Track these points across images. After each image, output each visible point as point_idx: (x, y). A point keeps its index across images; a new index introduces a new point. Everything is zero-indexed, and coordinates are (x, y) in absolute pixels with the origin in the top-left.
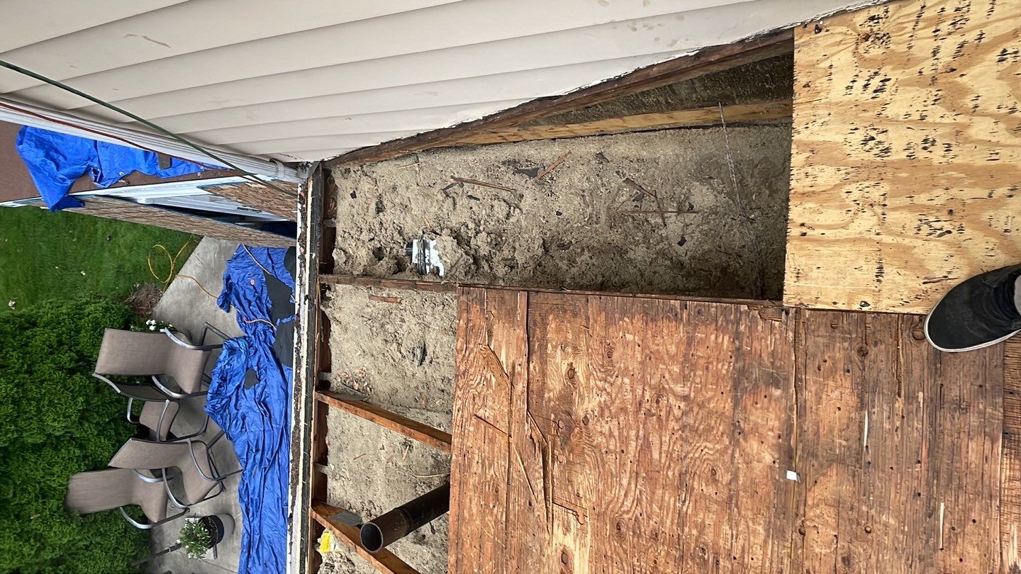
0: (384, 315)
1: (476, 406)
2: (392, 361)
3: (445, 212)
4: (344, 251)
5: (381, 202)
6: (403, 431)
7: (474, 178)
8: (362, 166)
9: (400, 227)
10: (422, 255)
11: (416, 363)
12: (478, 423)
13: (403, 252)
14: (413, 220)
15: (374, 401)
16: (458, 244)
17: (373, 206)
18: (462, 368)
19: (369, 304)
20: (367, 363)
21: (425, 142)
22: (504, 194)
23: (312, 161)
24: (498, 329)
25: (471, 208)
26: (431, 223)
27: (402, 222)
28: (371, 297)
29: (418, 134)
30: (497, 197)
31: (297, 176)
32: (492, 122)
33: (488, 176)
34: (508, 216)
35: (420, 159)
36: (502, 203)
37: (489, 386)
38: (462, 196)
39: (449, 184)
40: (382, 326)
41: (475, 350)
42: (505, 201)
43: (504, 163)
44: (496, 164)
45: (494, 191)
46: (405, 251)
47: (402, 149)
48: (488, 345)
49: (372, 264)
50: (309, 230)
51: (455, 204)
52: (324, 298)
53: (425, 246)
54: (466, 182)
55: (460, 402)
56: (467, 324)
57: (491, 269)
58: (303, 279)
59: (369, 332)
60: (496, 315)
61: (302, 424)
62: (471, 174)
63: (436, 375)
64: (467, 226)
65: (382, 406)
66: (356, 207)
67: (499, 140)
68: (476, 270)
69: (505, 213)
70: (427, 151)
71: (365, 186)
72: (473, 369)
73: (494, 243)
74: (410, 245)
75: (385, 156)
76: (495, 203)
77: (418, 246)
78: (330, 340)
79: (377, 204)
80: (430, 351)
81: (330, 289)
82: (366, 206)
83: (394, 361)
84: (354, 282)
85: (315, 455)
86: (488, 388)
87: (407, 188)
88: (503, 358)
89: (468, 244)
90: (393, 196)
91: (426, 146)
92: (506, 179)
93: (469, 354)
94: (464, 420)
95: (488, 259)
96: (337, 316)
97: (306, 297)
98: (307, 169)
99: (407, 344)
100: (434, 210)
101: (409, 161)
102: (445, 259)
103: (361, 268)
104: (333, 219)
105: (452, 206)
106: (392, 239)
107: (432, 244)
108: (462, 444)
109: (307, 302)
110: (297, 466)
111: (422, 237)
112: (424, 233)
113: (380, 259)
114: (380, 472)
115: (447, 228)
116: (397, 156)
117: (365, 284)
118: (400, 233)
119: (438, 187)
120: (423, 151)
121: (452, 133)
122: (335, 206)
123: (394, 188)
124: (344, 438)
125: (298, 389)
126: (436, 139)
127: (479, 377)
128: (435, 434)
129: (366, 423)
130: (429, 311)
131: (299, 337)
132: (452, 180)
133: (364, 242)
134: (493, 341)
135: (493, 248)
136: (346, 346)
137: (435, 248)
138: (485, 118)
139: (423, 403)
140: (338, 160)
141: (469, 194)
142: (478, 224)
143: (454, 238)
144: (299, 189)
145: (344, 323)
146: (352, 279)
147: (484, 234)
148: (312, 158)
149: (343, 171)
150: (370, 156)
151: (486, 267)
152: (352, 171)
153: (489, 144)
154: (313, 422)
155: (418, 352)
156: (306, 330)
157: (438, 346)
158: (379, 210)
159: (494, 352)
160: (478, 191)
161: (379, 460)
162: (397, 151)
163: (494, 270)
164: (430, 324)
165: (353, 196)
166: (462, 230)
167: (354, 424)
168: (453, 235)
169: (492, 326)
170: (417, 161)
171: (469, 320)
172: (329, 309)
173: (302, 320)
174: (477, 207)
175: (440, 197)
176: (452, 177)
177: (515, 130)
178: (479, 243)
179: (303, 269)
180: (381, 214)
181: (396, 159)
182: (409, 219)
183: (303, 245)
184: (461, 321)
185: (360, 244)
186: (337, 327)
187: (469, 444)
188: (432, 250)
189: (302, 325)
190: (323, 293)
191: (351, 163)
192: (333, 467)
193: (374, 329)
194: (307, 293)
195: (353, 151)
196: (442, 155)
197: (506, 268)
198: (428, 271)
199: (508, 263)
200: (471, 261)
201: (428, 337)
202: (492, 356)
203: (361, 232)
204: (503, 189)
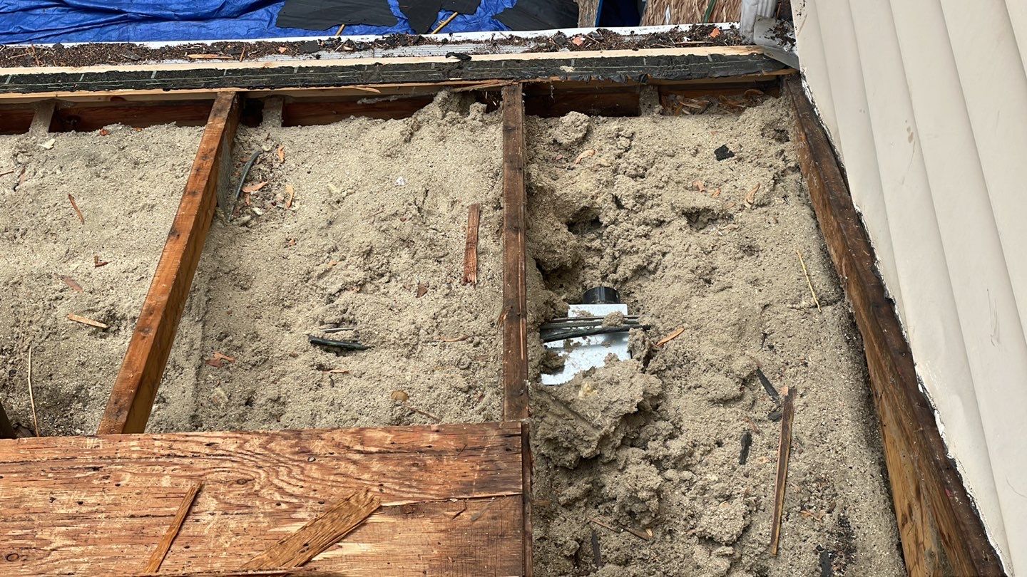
0: (432, 244)
1: (222, 489)
2: (320, 270)
3: (704, 380)
4: (585, 138)
5: (713, 220)
6: (150, 311)
7: (796, 446)
8: (797, 169)
9: (656, 269)
10: (590, 328)
11: (317, 332)
12: (179, 496)
13: (592, 279)
14: (677, 300)
15: (219, 234)
16: (627, 418)
17: (701, 201)
18: (317, 446)
19: (458, 207)
20: (310, 210)
21: (874, 319)
22: (763, 527)
23: (797, 51)
24: (422, 531)
25: (719, 444)
26: (672, 346)
27: (669, 273)
28: (477, 210)
29: (890, 303)
30: (753, 508)
31: (759, 19)
32: (943, 484)
33: (805, 482)
34: (708, 541)
35: (830, 308)
36: (740, 524)
37: (278, 517)
38: (748, 420)
39: (776, 385)
40: (406, 242)
41: (366, 476)
42: (746, 529)
43: (843, 522)
44: (839, 502)
45: (768, 499)
46: (596, 284)
47: (852, 265)
48: (380, 508)
49: (559, 206)
50: (629, 53)
51: (725, 401)
52: (465, 99)
53: (614, 333)
54: (785, 428)
55: (232, 448)
56: (430, 451)
57: (569, 505)
58: (509, 48)
59: (389, 211)
60: (458, 522)
61: (152, 67)
62: (806, 441)
63: (288, 384)
64: (672, 436)
65: (204, 255)
66: (696, 161)
67: (901, 506)
68: (564, 468)
69: (715, 531)
70: (851, 325)
71: (751, 180)
72: (317, 475)
73: (637, 507)
74: (612, 297)
75: (827, 222)
76: (738, 506)
77: (612, 316)
78: (363, 121)
79: (707, 210)
80: (350, 362)
81: (487, 111)
82: (700, 184)
83: (320, 277)
84: (511, 168)
85: (76, 103)
86: (271, 514)
87: (755, 282)
88: (351, 548)
89: (629, 442)
90: (732, 247)
91: (864, 322)
92: (804, 530)
93: (355, 462)
94: (186, 461)
95: (594, 496)
96: (425, 132)
97: (464, 58)
98: (778, 41)
99: (365, 306)
100: (707, 350)
101: (821, 282)
102: (586, 385)
103: (545, 181)
104: (658, 108)
105: (719, 394)
106: (623, 252)
107: (621, 351)
108: (126, 460)
109: (453, 60)
110: (46, 59)
111: (635, 325)
112: (646, 328)
113: (571, 226)
114: (39, 262)
115: (664, 386)
116: (832, 252)
117: (509, 194)
118: (641, 271)
119: (764, 357)
120: (851, 316)
121: (904, 386)
122: (693, 112)
123: (750, 250)
124: (120, 169)
125: (238, 52)
126: (883, 343)
127: (298, 491)
128: (145, 390)
129: (163, 220)
130: (449, 355)
131: (365, 47)
132: (785, 391)
133: (609, 184)
134: (391, 520)
135: (623, 507)
136: (351, 158)
137: (612, 359)
138: (951, 466)
139: (218, 356)
140: (806, 113)
141: (755, 437)
142: (681, 463)
143: (639, 406)
144: (726, 26)
145: (408, 149)
146: (518, 162)
147: (655, 480)
148: (805, 51)
149: (781, 126)
150: (825, 187)
151: (572, 492)
152: (782, 146)
153: (887, 482)
154: (161, 91)
155: (344, 334)
156: (385, 61)
157: (362, 383)
158: (695, 218)
159: (363, 523)
160: (763, 460)
161: (70, 255)
162: (847, 252)
163: (566, 513)
164: (418, 359)
165: (722, 153)
166: (661, 424)
167: (160, 190)
168: (648, 403)
169: (429, 513)
170: (823, 302)
171: (439, 454)
172: (438, 113)
173: (409, 50)
174: (721, 459)
175: (740, 364)
176: (793, 391)
177: (930, 543)
178: (632, 470)
179: (532, 45)
180: (684, 222)
181: (824, 252)
182: (677, 289)
183: (589, 43)
184: (435, 436)
185: (605, 175)
186: (397, 132)
187: (127, 478)
188: (606, 351)
189: (397, 52)
190: (478, 96)
191: (802, 144)
192: (48, 145)
193: (397, 222)
194: (475, 58)
195: (832, 148)
196: (845, 364)
197: (573, 544)
198: (550, 345)
199: (588, 548)
200: (586, 453)
201: (384, 354)
202: (354, 520)
203: (634, 177)
204: (777, 522)
